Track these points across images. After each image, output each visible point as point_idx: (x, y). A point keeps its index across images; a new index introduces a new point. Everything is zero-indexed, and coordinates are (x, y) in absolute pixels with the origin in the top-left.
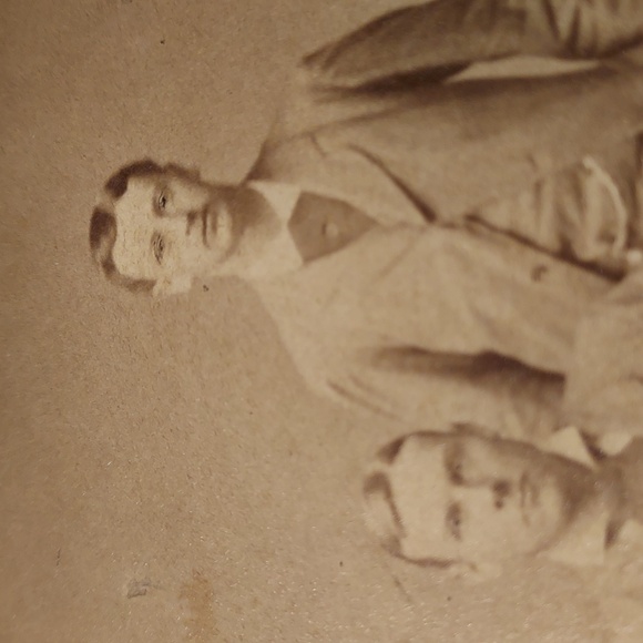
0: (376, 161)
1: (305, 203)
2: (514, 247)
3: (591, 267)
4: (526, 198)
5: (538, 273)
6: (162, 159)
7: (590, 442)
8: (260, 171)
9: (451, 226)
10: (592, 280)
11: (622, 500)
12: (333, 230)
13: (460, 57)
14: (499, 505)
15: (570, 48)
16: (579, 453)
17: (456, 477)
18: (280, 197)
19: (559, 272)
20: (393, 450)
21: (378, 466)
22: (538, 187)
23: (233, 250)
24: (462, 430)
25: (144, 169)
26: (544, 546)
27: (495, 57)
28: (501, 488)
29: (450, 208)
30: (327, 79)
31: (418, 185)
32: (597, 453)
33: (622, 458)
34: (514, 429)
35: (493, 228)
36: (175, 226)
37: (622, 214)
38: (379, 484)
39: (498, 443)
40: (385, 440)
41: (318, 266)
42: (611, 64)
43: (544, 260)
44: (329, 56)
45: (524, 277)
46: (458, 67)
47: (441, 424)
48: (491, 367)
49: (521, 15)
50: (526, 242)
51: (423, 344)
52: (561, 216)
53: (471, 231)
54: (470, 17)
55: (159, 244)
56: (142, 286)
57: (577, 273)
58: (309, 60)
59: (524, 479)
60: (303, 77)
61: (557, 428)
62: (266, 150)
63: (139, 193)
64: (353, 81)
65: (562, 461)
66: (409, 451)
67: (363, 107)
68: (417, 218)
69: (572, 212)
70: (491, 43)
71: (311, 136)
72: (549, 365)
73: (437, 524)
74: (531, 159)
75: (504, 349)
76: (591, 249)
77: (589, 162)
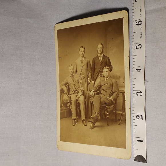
18: (83, 59)
21: (72, 65)
26: (70, 73)
33: (73, 77)
34: (74, 72)
47: (74, 68)
51: (77, 67)
55: (81, 51)
56: (79, 50)
58: (89, 60)
59: (72, 72)
62: (85, 58)
64: (88, 63)
72: (76, 74)
75: (77, 71)
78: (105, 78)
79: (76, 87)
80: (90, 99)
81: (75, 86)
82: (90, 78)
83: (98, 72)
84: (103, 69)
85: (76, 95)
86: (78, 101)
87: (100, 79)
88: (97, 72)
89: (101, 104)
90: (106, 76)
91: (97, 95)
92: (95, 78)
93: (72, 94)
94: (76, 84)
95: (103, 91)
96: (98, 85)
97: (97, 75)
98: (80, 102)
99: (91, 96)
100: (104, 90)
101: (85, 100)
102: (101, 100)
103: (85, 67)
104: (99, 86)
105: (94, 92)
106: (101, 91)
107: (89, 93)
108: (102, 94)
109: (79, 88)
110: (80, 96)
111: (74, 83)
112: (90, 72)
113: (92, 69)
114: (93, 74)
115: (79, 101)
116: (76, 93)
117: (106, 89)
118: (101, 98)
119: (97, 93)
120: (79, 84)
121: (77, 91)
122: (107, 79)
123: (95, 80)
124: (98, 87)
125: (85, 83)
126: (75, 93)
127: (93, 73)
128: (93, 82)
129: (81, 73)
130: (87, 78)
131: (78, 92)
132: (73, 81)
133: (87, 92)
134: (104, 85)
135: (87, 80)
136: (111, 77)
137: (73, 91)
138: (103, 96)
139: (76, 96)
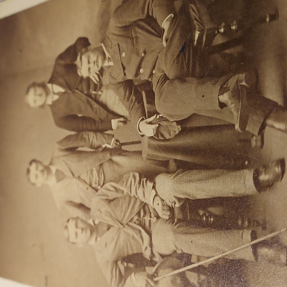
0: (66, 164)
1: (57, 171)
2: (84, 183)
3: (94, 188)
4: (86, 174)
5: (87, 188)
6: (38, 159)
7: (94, 221)
8: (51, 164)
9: (76, 178)
10: (94, 191)
11: (98, 233)
12: (61, 177)
13: (77, 146)
14: (82, 232)
15: (91, 147)
16: (92, 224)
17: (77, 227)
18: (53, 169)
19: (90, 188)
20: (68, 221)
21: (66, 224)
22: (87, 172)
23: (47, 179)
24: (77, 218)
25: (34, 161)
26: (87, 241)
27: (82, 146)
28: (82, 229)
29: (76, 175)
30: (60, 147)
31: (72, 169)
32: (95, 224)
33: (97, 225)
34: (84, 219)
35: (82, 179)
36: (39, 173)
37: (98, 179)
38: (66, 227)
39: (82, 221)
40: (67, 219)
41: (60, 183)
42: (96, 151)
43: (88, 186)
44: (60, 142)
45: (86, 189)
46: (77, 148)
47: (75, 217)
48: (81, 206)
49: (85, 139)
50: (86, 183)
51: (72, 200)
52: (90, 178)
53: (79, 180)
54: (79, 138)
55: (37, 176)
56: (34, 184)
57: (92, 189)
58: (58, 142)
59: (85, 228)
60: (57, 146)
61: (90, 218)
62: (52, 159)
63: (34, 165)
64: (64, 148)
65: (90, 225)
66: (71, 221)
67: (65, 153)
68: (72, 176)
69: (92, 178)
70: (81, 143)
71: (58, 157)
72: (89, 207)
73: (74, 235)
74: (86, 167)
75: (83, 203)
76: (94, 185)
77: (94, 169)
78: (106, 64)
79: (127, 214)
80: (167, 137)
81: (124, 222)
82: (102, 138)
83: (88, 102)
84: (82, 78)
85: (154, 220)
86: (176, 211)
87: (107, 87)
88: (89, 108)
89: (187, 75)
90: (100, 65)
91: (156, 101)
92: (103, 113)
93: (151, 245)
94: (119, 214)
95: (141, 71)
96: (125, 95)
97: (96, 106)
98: (179, 199)
99: (158, 132)
100: (139, 67)
101: (172, 166)
102: (171, 75)
103: (73, 162)
104: (127, 93)
105: (144, 115)
106: (142, 79)
107: (150, 146)
108: (151, 75)
109: (130, 197)
110: (156, 195)
111: (117, 225)
112: (87, 137)
113: (79, 131)
114: (93, 127)
115: (177, 205)
116: (147, 218)
117: (138, 54)
118: (165, 78)
119: (148, 103)
120: (119, 195)
121: (142, 214)
122: (107, 55)
123: (110, 116)
124: (128, 98)
125: (117, 164)
126: (147, 224)
127: (89, 126)
128: (114, 123)
129: (88, 182)
130: (101, 156)
131: (144, 206)
132: (109, 227)
133: (144, 155)
134: (124, 69)
135: (108, 156)
136: (103, 41)
137: (142, 237)
138: (159, 69)
139: (158, 217)
